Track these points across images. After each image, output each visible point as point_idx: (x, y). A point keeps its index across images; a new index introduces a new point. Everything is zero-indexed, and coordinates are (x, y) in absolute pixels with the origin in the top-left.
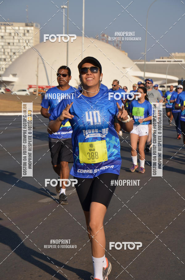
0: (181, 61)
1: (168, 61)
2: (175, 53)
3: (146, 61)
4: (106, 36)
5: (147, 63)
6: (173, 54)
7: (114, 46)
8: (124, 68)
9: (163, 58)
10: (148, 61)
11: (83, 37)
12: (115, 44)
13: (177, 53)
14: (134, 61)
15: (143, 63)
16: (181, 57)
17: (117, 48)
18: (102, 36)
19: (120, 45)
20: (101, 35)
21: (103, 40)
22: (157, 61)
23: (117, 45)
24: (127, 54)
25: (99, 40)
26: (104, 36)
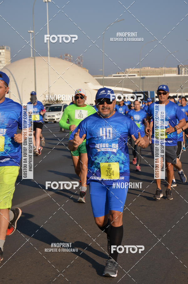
0: (135, 76)
1: (123, 76)
2: (129, 69)
3: (104, 77)
4: (68, 55)
5: (105, 78)
6: (127, 70)
7: (76, 64)
8: (86, 83)
9: (119, 74)
10: (106, 77)
11: (49, 57)
12: (77, 62)
13: (130, 69)
14: (94, 77)
15: (102, 78)
16: (135, 72)
17: (79, 66)
18: (66, 56)
19: (81, 63)
20: (64, 55)
21: (66, 59)
22: (114, 76)
23: (79, 63)
24: (88, 70)
25: (63, 59)
26: (67, 56)
